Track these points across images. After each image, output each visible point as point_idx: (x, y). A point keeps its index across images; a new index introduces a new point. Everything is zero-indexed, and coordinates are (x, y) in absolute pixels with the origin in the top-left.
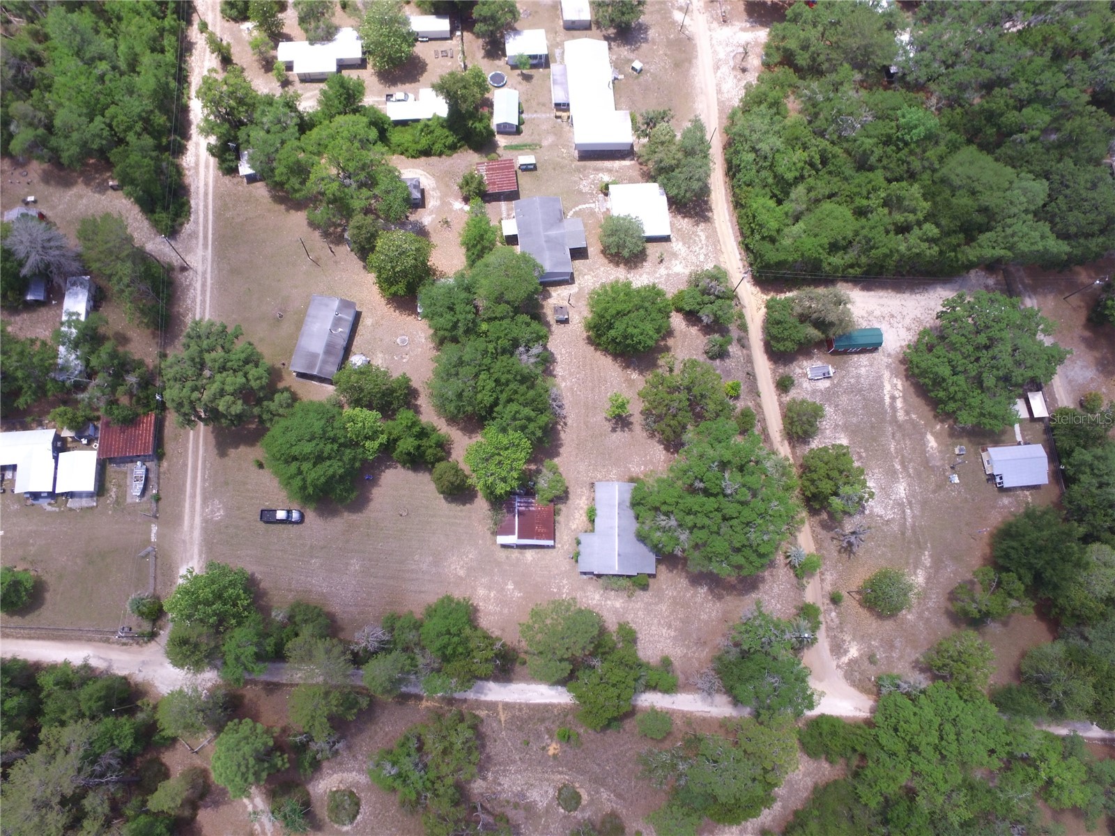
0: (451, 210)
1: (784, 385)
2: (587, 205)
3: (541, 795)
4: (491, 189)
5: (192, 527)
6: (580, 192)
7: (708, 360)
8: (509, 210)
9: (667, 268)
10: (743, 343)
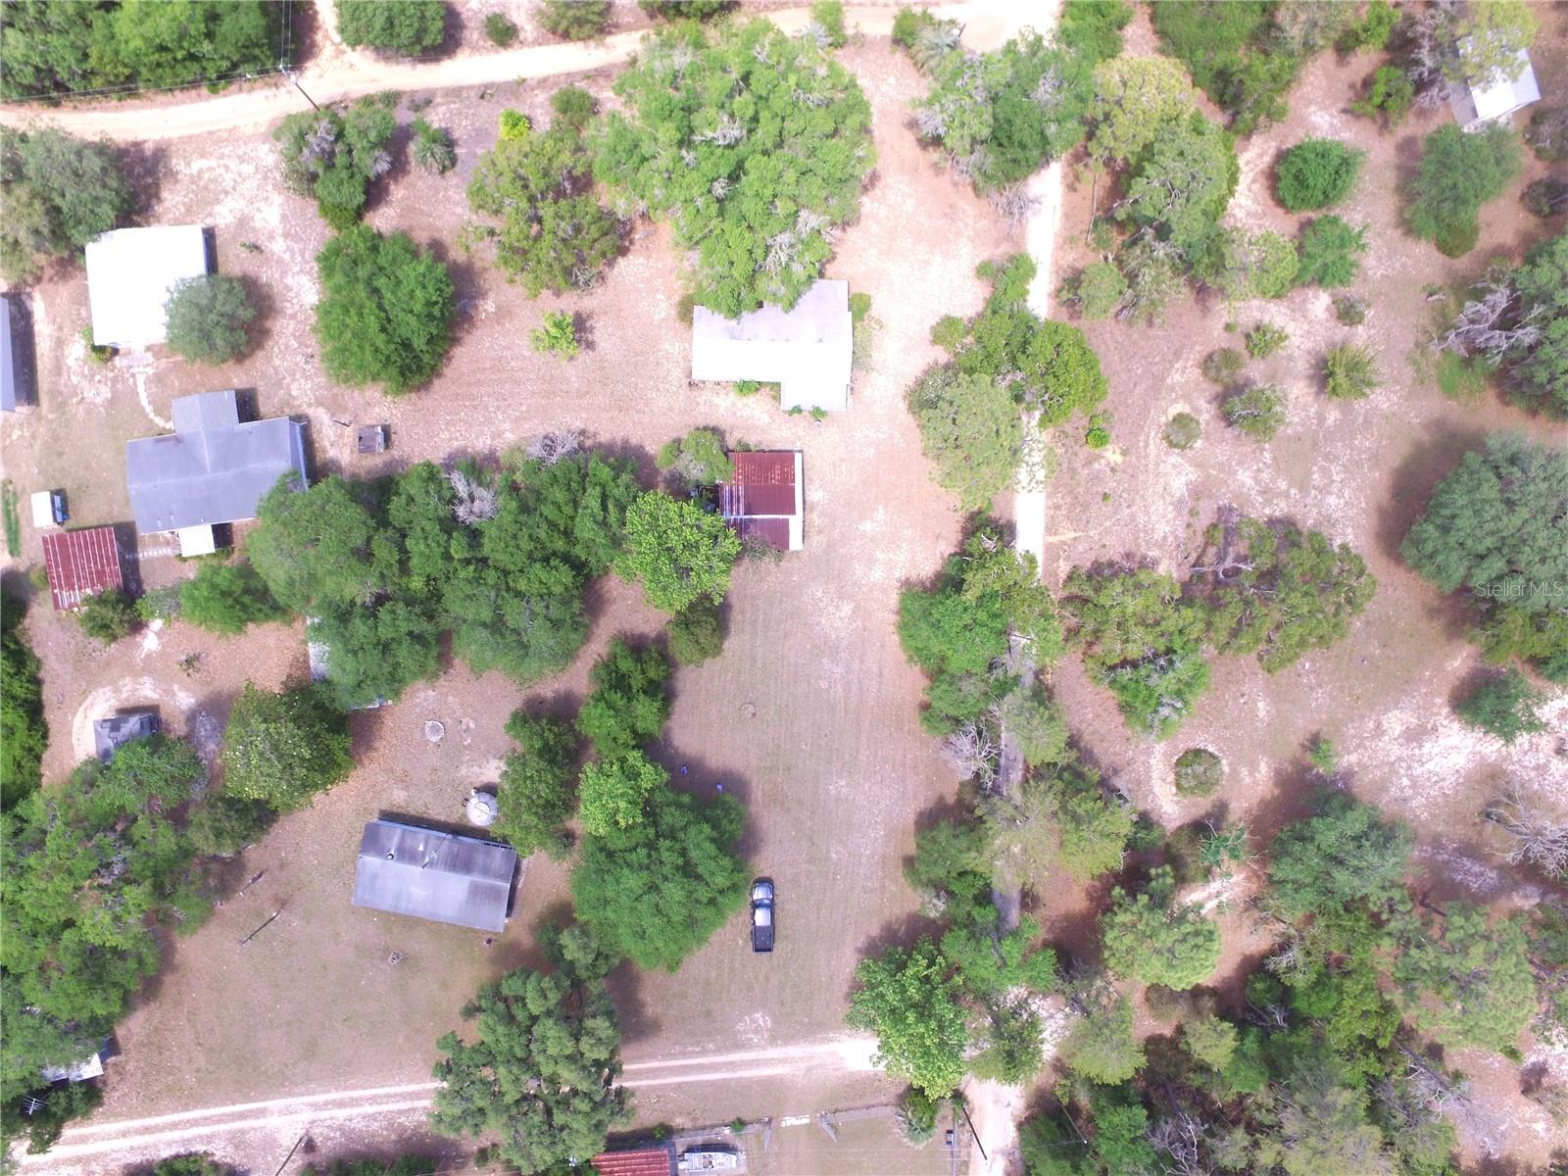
0: (162, 654)
1: (503, 33)
2: (141, 388)
3: (1177, 474)
4: (114, 580)
5: (783, 1061)
6: (112, 403)
7: (457, 169)
8: (156, 542)
9: (271, 238)
10: (423, 102)
